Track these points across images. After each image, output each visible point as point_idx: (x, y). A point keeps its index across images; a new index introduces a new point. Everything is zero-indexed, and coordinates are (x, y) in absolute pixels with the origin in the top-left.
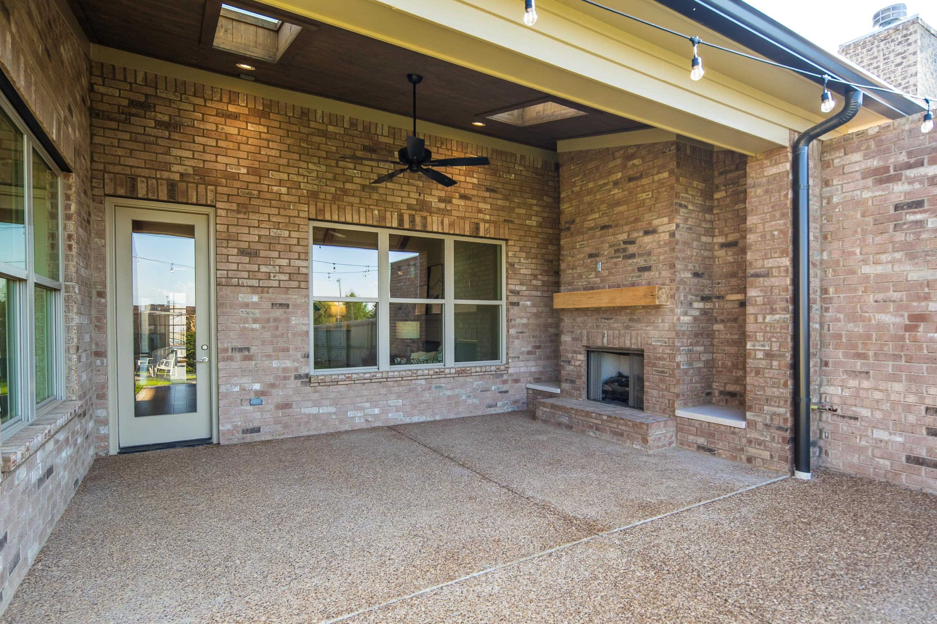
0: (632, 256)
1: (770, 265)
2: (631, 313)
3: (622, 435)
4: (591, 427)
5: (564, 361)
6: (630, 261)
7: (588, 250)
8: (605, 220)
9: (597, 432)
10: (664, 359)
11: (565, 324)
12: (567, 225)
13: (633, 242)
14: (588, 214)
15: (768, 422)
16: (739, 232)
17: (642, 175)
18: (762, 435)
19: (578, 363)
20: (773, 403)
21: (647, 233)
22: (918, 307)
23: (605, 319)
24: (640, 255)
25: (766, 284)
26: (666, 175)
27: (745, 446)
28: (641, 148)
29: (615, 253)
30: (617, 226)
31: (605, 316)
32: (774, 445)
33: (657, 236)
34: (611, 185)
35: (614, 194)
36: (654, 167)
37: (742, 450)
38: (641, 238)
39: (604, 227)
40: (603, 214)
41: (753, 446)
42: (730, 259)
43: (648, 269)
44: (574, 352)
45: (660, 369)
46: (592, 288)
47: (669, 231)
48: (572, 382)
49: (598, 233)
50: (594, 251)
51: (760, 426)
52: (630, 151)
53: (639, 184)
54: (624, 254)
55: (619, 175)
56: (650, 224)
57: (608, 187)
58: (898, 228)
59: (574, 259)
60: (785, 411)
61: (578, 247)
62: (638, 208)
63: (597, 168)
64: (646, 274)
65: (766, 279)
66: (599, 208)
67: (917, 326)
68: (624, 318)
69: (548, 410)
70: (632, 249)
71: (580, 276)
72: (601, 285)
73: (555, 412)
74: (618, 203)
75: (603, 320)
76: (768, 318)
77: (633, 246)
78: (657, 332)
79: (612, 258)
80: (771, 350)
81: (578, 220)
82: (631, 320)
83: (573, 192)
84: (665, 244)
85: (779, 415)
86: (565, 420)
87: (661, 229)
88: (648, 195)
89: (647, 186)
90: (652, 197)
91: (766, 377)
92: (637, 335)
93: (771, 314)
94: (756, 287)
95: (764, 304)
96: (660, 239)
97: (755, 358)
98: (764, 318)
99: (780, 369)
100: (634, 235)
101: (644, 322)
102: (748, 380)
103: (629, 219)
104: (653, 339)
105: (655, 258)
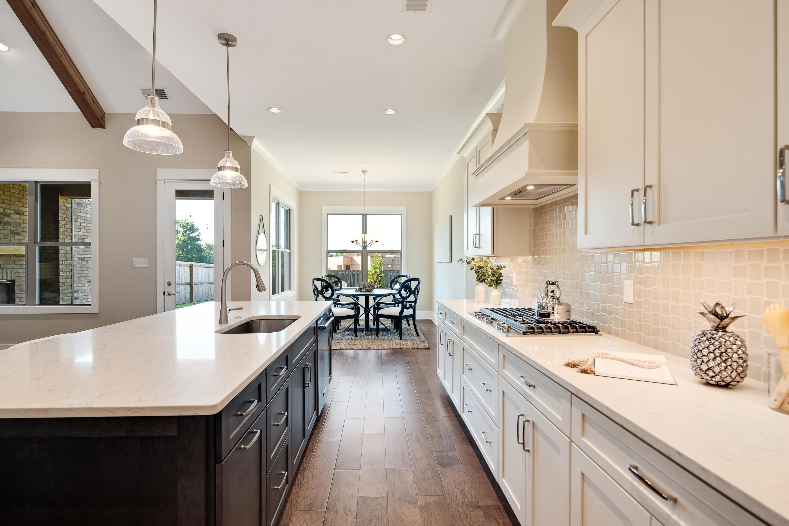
0: (7, 224)
6: (6, 227)
13: (7, 216)
24: (14, 225)
38: (13, 215)
43: (19, 234)
56: (19, 208)
64: (16, 237)
70: (8, 220)
88: (17, 191)
89: (16, 186)
90: (19, 193)
91: (65, 286)
92: (11, 272)
93: (66, 261)
94: (62, 250)
95: (65, 257)
96: (25, 219)
97: (62, 279)
98: (65, 263)
99: (69, 282)
100: (8, 211)
101: (15, 264)
102: (61, 288)
103: (5, 201)
104: (21, 273)
105: (22, 228)
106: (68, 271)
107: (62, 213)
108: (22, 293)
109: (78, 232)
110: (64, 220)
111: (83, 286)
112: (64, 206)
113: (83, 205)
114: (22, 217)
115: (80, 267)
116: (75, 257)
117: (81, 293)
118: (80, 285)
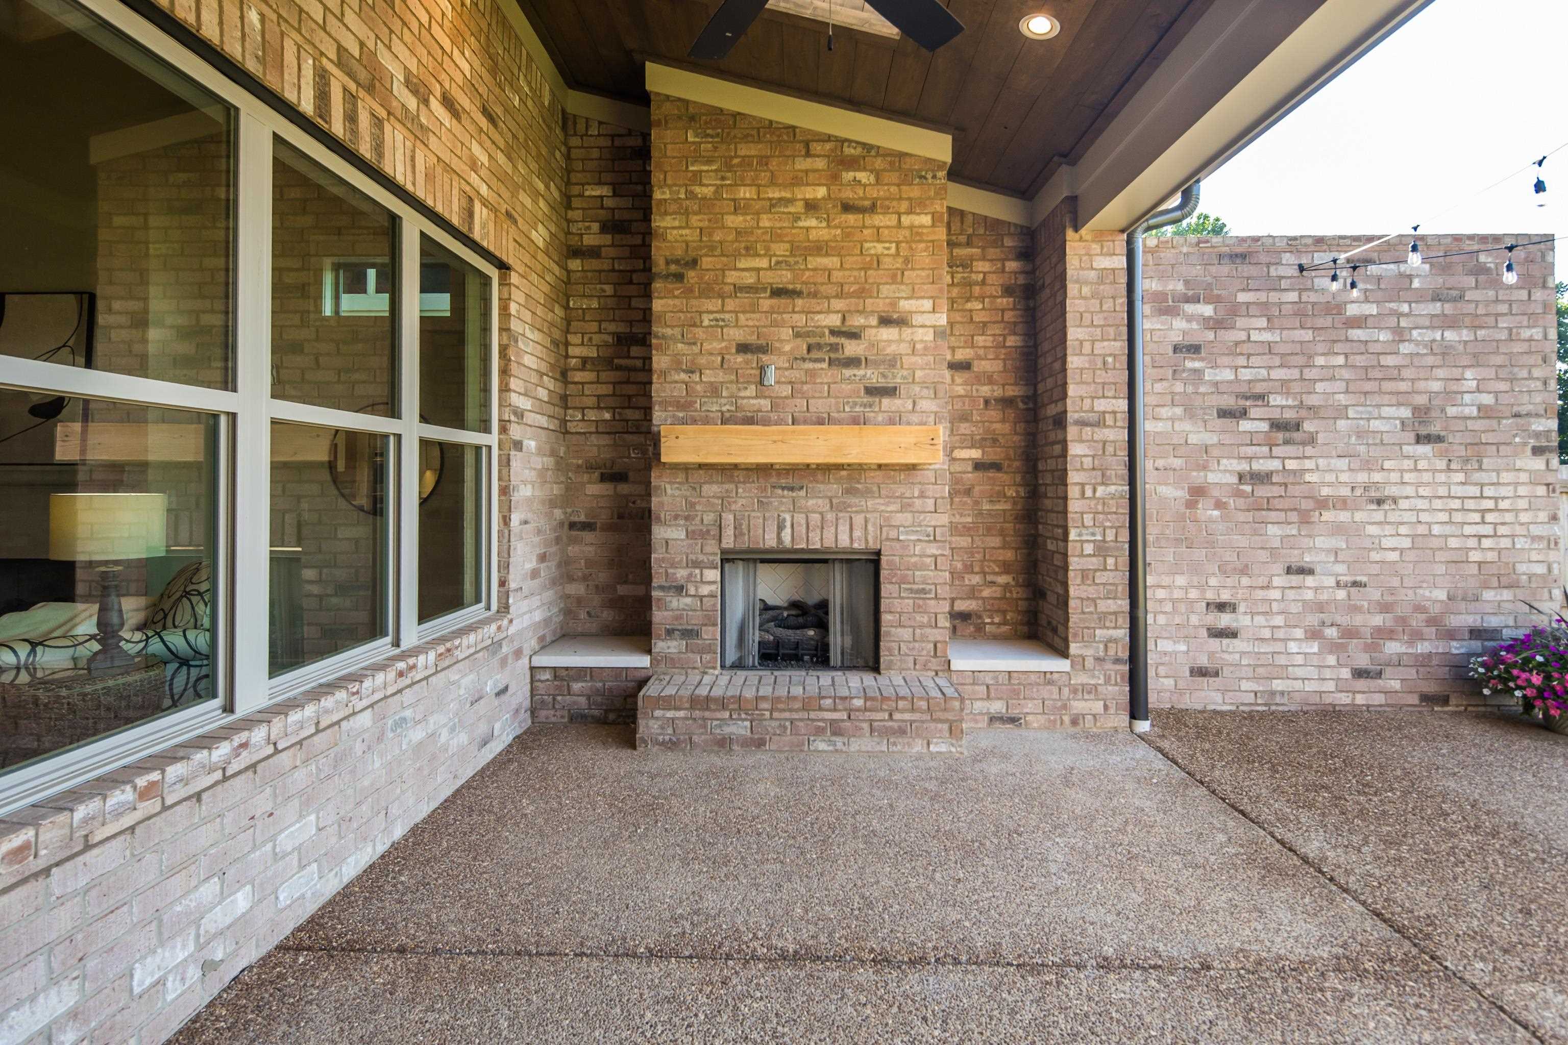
0: (853, 362)
1: (1102, 409)
2: (850, 478)
3: (902, 732)
4: (819, 731)
5: (662, 588)
6: (847, 372)
7: (737, 335)
8: (784, 278)
9: (839, 741)
10: (923, 567)
11: (665, 499)
12: (673, 268)
13: (854, 335)
14: (737, 255)
15: (1102, 654)
16: (973, 347)
17: (874, 206)
18: (1093, 677)
19: (705, 590)
20: (1108, 624)
21: (885, 321)
22: (1197, 477)
23: (783, 488)
24: (876, 364)
25: (1096, 437)
26: (926, 220)
27: (1069, 699)
28: (873, 153)
29: (809, 351)
30: (815, 295)
31: (783, 482)
32: (1110, 688)
33: (909, 331)
34: (799, 207)
35: (808, 229)
36: (901, 199)
37: (1065, 707)
38: (874, 331)
39: (778, 292)
40: (778, 263)
41: (1080, 696)
42: (960, 390)
43: (890, 392)
44: (697, 564)
45: (915, 587)
46: (749, 421)
47: (934, 327)
48: (689, 634)
49: (766, 303)
50: (752, 339)
51: (1089, 663)
52: (848, 151)
53: (868, 222)
54: (833, 356)
55: (821, 192)
56: (894, 304)
57: (791, 209)
58: (1177, 376)
59: (696, 349)
60: (1123, 633)
61: (706, 323)
62: (866, 269)
63: (764, 161)
64: (886, 401)
65: (1096, 429)
66: (768, 249)
67: (1197, 502)
68: (834, 488)
69: (682, 714)
70: (851, 348)
71: (714, 391)
72: (774, 416)
73: (707, 714)
74: (819, 248)
75: (780, 491)
76: (1101, 491)
77: (854, 342)
78: (909, 516)
79: (804, 360)
80: (1104, 541)
81: (706, 262)
82: (849, 491)
83: (691, 195)
84: (926, 348)
85: (1116, 641)
86: (740, 728)
87: (917, 320)
88: (888, 249)
89: (886, 232)
90: (898, 254)
91: (1097, 584)
92: (866, 521)
93: (1103, 484)
94: (1081, 441)
95: (1094, 469)
96: (916, 339)
97: (1082, 555)
98: (1095, 491)
99: (1116, 570)
100: (858, 321)
101: (880, 497)
102: (1072, 591)
103: (846, 288)
104: (901, 529)
105: (905, 373)
106: (1111, 527)
107: (1082, 298)
108: (903, 598)
109: (1236, 368)
110: (1089, 322)
111: (1262, 588)
112: (1092, 269)
113: (1263, 258)
114: (907, 332)
115: (1248, 510)
116: (1221, 468)
117: (1253, 614)
118: (1245, 581)
